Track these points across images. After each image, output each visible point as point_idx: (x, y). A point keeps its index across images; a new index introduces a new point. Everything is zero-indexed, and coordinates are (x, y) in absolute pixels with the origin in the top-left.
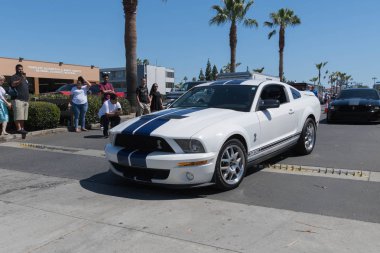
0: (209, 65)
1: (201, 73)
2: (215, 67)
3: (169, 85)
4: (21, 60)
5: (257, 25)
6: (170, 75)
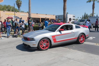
0: (85, 14)
1: (83, 16)
2: (87, 14)
6: (74, 17)
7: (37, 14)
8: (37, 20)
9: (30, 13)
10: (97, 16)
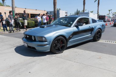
0: (77, 10)
4: (25, 9)
6: (66, 13)
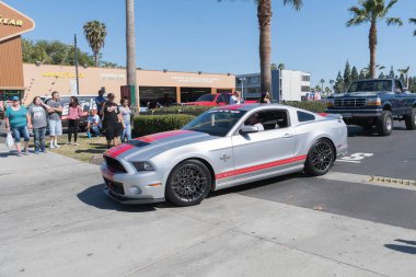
0: (347, 66)
1: (339, 76)
2: (354, 68)
3: (304, 89)
5: (401, 24)
6: (306, 78)
7: (165, 71)
8: (166, 95)
9: (133, 69)
10: (392, 72)
